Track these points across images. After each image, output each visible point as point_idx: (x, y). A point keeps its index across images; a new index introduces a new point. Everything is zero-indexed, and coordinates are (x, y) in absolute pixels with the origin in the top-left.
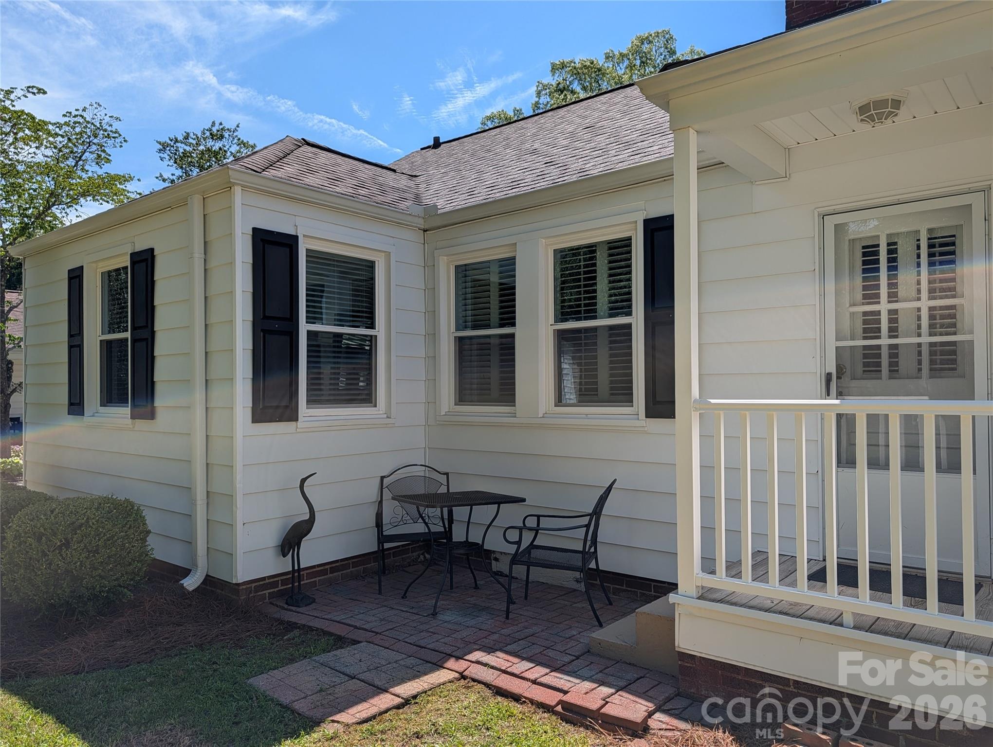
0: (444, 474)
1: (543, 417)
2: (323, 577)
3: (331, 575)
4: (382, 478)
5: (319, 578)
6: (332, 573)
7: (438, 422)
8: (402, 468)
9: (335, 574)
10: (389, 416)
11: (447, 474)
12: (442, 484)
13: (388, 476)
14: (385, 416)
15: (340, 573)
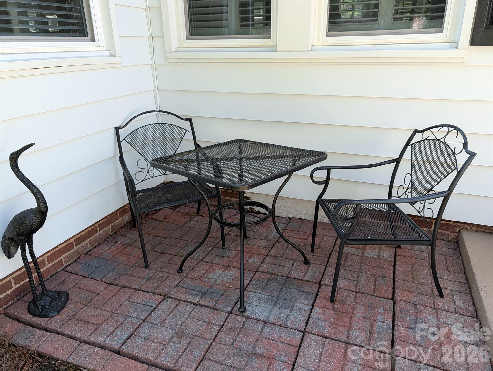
0: (187, 119)
1: (311, 50)
2: (69, 252)
3: (78, 247)
4: (117, 129)
5: (65, 255)
6: (79, 244)
7: (168, 60)
8: (138, 116)
9: (82, 244)
10: (112, 53)
11: (190, 120)
12: (186, 131)
13: (123, 127)
14: (108, 53)
15: (87, 241)
